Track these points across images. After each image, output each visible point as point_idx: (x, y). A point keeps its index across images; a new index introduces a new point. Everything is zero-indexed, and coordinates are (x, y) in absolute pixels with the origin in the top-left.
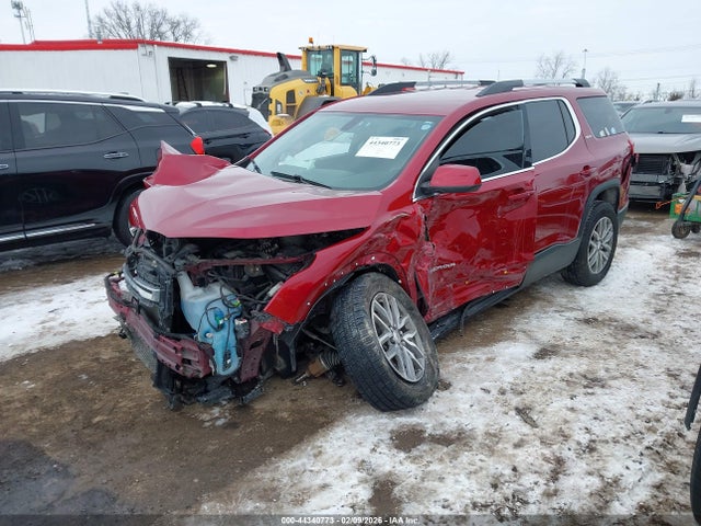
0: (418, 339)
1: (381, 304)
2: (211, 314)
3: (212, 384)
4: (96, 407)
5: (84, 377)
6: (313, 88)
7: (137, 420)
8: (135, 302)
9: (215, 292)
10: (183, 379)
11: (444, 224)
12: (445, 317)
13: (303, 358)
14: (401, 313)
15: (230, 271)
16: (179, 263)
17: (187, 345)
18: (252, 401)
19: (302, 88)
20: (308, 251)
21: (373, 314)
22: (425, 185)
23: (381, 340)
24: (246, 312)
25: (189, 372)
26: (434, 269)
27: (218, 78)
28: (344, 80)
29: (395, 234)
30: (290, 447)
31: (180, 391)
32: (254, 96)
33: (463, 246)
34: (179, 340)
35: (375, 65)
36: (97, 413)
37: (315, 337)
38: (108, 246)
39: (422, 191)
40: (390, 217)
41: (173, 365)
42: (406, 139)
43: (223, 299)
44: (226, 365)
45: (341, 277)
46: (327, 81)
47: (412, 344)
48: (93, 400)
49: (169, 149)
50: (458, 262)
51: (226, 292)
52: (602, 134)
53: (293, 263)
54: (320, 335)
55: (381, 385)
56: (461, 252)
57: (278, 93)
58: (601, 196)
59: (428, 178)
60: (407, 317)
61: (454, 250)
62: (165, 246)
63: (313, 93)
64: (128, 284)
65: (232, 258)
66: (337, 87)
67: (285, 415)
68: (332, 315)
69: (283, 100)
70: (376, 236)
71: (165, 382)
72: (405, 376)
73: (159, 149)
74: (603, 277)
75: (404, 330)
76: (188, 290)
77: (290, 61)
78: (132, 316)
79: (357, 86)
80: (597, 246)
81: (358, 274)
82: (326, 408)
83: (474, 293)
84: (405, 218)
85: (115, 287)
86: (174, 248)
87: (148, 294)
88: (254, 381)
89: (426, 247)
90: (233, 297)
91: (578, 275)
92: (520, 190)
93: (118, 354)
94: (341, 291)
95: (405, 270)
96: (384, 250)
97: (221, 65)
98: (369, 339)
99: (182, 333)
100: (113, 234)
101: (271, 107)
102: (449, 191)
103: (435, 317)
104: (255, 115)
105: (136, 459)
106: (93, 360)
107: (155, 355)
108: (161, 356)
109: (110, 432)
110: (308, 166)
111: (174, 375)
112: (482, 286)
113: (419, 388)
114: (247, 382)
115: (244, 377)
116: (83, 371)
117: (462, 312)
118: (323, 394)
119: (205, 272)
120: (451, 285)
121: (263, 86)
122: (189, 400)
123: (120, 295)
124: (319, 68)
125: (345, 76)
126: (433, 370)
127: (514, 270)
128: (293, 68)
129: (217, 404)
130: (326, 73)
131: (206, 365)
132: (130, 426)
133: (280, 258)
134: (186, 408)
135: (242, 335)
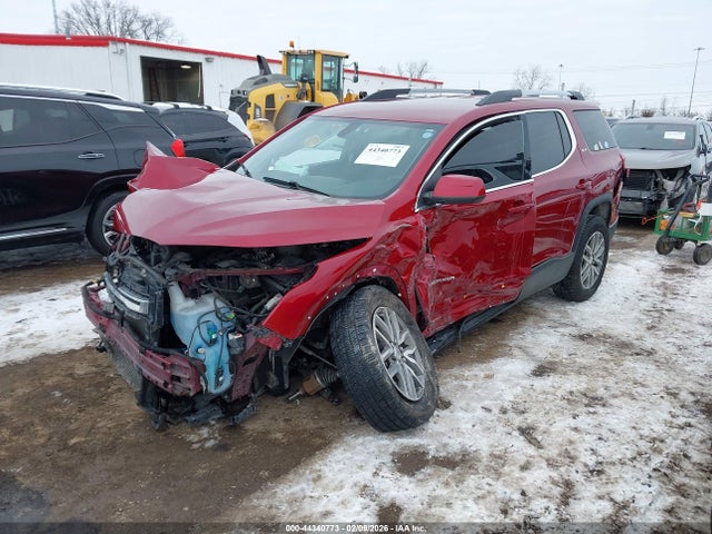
0: (418, 355)
1: (382, 318)
2: (204, 328)
3: (201, 403)
4: (73, 427)
5: (58, 394)
6: (293, 93)
7: (118, 442)
8: (116, 314)
9: (208, 304)
10: (169, 396)
11: (445, 236)
12: (442, 332)
13: (297, 374)
14: (401, 328)
15: (223, 281)
16: (169, 272)
17: (177, 361)
18: (243, 421)
19: (282, 92)
20: (308, 261)
21: (375, 329)
22: (427, 195)
23: (383, 356)
24: (241, 326)
25: (178, 389)
26: (433, 283)
27: (193, 79)
28: (325, 86)
29: (397, 245)
30: (286, 472)
31: (165, 409)
32: (232, 100)
33: (463, 259)
34: (167, 355)
35: (357, 72)
36: (74, 433)
37: (310, 353)
38: (78, 251)
39: (424, 201)
40: (393, 227)
41: (161, 382)
42: (407, 148)
43: (217, 311)
44: (218, 383)
45: (343, 289)
46: (308, 86)
47: (412, 360)
48: (68, 419)
49: (155, 151)
50: (457, 275)
51: (220, 304)
52: (596, 148)
53: (292, 275)
54: (316, 351)
55: (383, 405)
56: (460, 265)
57: (257, 96)
58: (594, 211)
59: (430, 188)
60: (407, 332)
61: (453, 262)
62: (153, 254)
63: (293, 98)
64: (111, 293)
65: (225, 268)
66: (318, 93)
67: (279, 436)
68: (332, 330)
69: (262, 104)
70: (378, 247)
71: (149, 400)
72: (407, 395)
73: (145, 151)
74: (594, 292)
75: (404, 346)
76: (179, 302)
77: (269, 64)
78: (114, 328)
79: (338, 92)
80: (589, 261)
81: (359, 286)
82: (322, 428)
83: (472, 308)
84: (407, 229)
85: (94, 297)
86: (164, 256)
87: (135, 305)
88: (245, 400)
89: (426, 259)
90: (227, 310)
91: (571, 290)
92: (520, 203)
93: (94, 369)
94: (342, 304)
95: (405, 283)
96: (385, 262)
97: (196, 66)
98: (372, 356)
99: (171, 347)
100: (86, 239)
101: (250, 111)
102: (452, 202)
103: (432, 333)
104: (234, 119)
105: (119, 486)
106: (67, 376)
107: (140, 371)
108: (147, 372)
109: (88, 454)
110: (302, 172)
111: (160, 393)
112: (479, 301)
113: (420, 407)
114: (237, 400)
115: (235, 395)
116: (56, 387)
117: (459, 327)
118: (318, 413)
119: (198, 282)
120: (449, 299)
121: (241, 90)
122: (174, 419)
123: (99, 305)
124: (299, 73)
125: (326, 81)
126: (433, 388)
127: (511, 284)
128: (273, 72)
129: (206, 424)
130: (306, 78)
131: (198, 383)
132: (111, 449)
133: (279, 268)
134: (171, 428)
135: (236, 351)
